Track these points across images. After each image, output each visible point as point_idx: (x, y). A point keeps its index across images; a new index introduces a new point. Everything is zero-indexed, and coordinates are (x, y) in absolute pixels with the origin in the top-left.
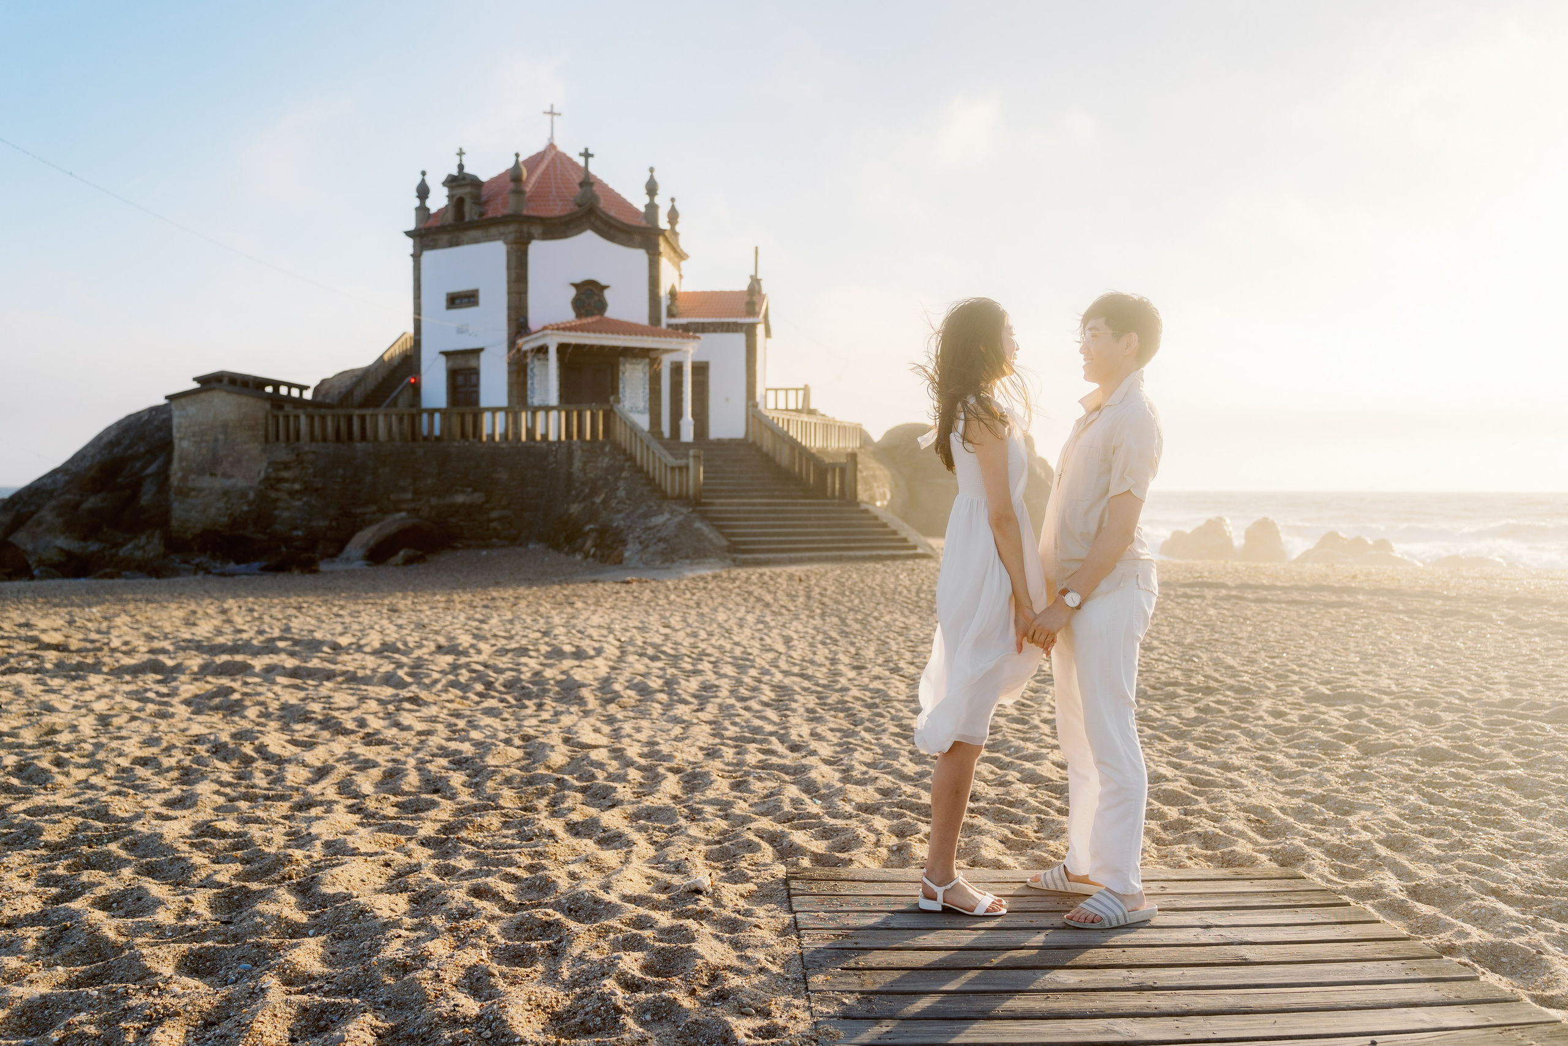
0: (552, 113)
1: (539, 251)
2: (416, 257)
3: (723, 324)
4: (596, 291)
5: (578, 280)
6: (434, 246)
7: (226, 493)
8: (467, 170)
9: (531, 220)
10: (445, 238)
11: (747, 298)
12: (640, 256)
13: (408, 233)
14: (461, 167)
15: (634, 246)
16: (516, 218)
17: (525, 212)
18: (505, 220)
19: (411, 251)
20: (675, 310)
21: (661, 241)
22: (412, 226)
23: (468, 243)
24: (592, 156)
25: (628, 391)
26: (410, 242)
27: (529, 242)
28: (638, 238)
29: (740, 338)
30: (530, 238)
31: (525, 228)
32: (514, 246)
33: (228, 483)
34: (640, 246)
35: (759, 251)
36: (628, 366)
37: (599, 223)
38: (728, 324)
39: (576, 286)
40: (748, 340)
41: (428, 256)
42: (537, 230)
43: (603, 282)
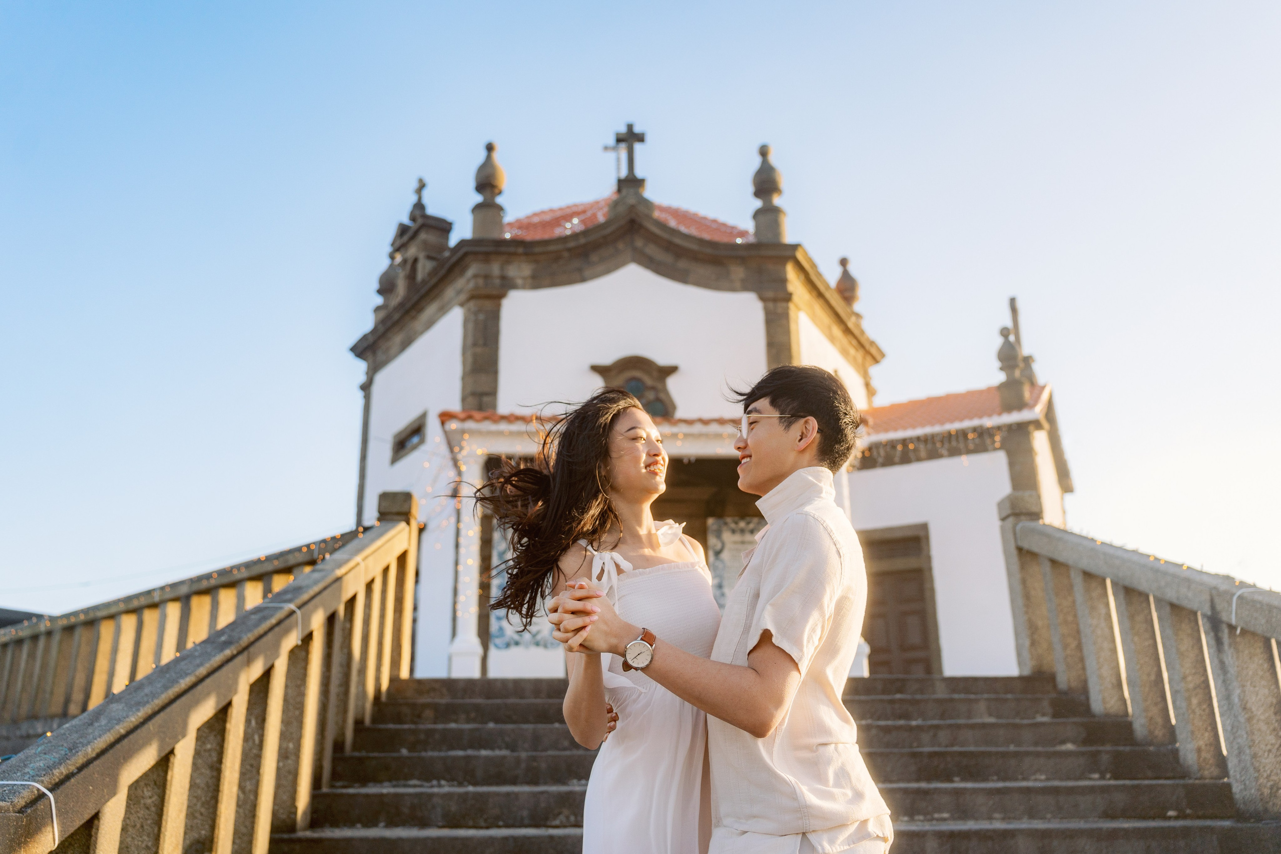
1: (525, 310)
3: (948, 437)
4: (649, 382)
5: (607, 359)
12: (746, 303)
15: (731, 287)
17: (495, 240)
21: (791, 272)
23: (422, 333)
24: (640, 138)
27: (501, 296)
28: (738, 272)
29: (997, 461)
30: (507, 285)
31: (495, 269)
32: (472, 305)
34: (745, 287)
35: (1020, 305)
37: (652, 250)
39: (601, 369)
40: (1011, 464)
42: (519, 270)
43: (662, 359)
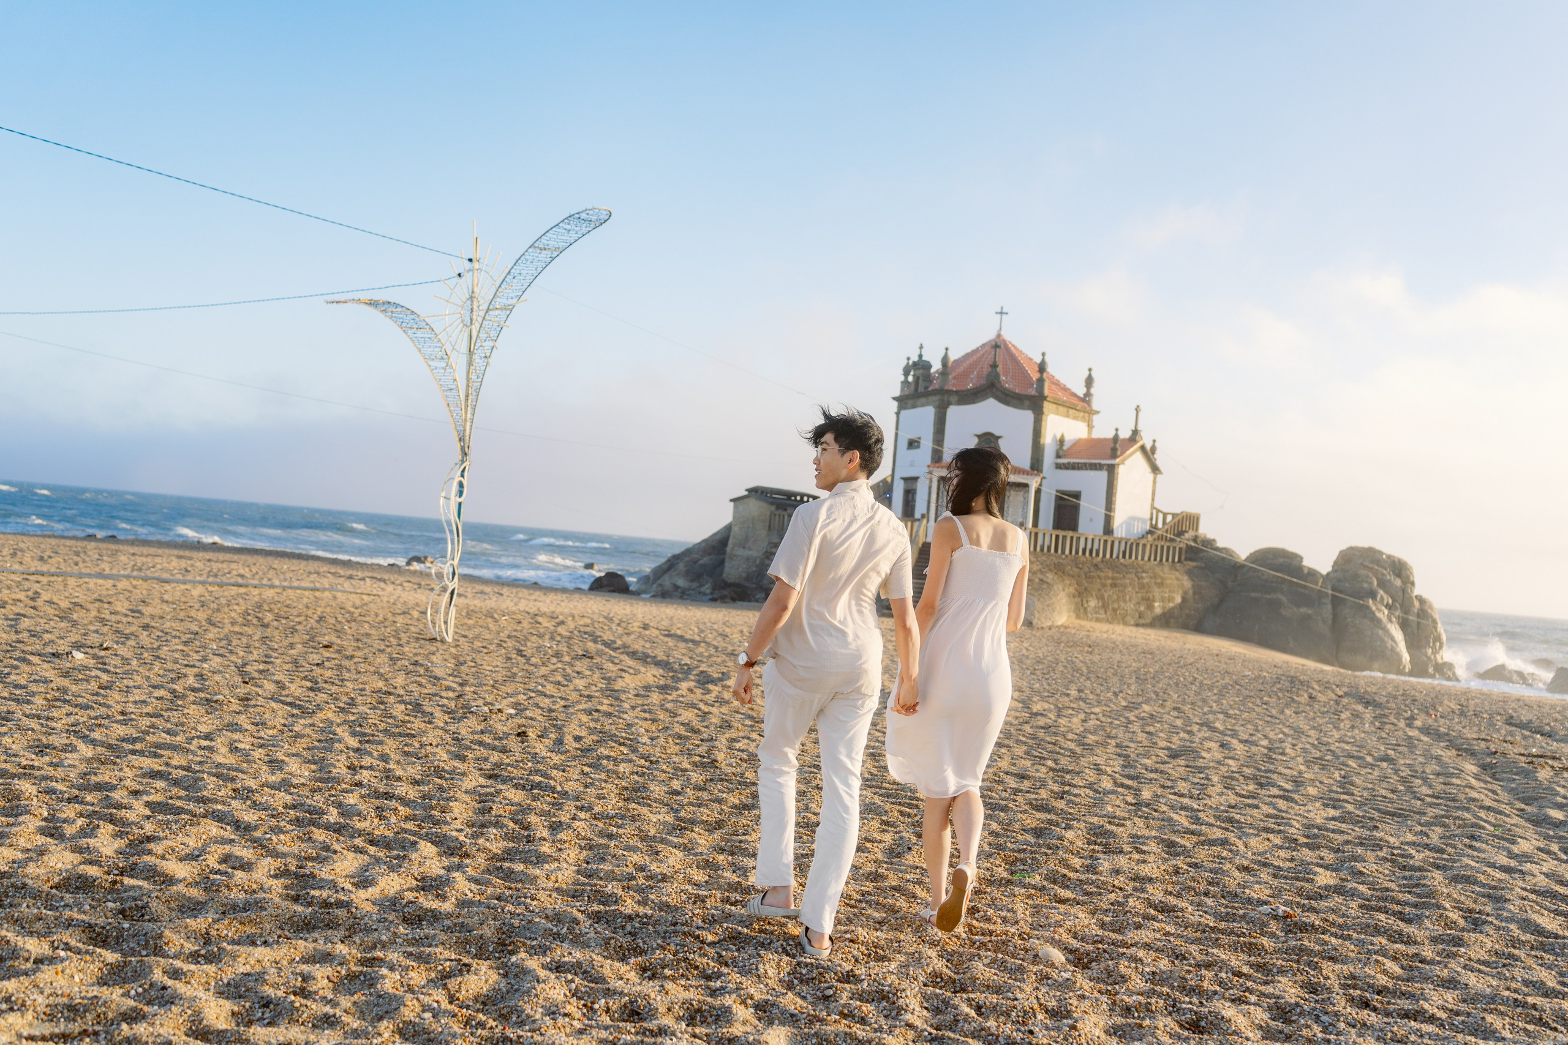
0: (1001, 313)
1: (954, 412)
2: (898, 414)
3: (1091, 464)
5: (980, 432)
6: (906, 408)
7: (748, 559)
8: (924, 358)
9: (950, 392)
10: (910, 402)
11: (1112, 445)
12: (1028, 416)
13: (894, 399)
14: (920, 356)
15: (1024, 409)
16: (941, 391)
17: (946, 388)
18: (935, 392)
19: (896, 410)
20: (1061, 453)
21: (1047, 404)
22: (897, 393)
23: (920, 406)
25: (1011, 510)
26: (895, 404)
27: (948, 407)
28: (1027, 403)
29: (1104, 475)
30: (949, 404)
31: (946, 398)
32: (939, 410)
33: (749, 553)
34: (1029, 409)
36: (1012, 492)
37: (998, 393)
38: (1095, 464)
39: (978, 436)
40: (1109, 476)
41: (903, 412)
42: (954, 399)
43: (997, 434)
